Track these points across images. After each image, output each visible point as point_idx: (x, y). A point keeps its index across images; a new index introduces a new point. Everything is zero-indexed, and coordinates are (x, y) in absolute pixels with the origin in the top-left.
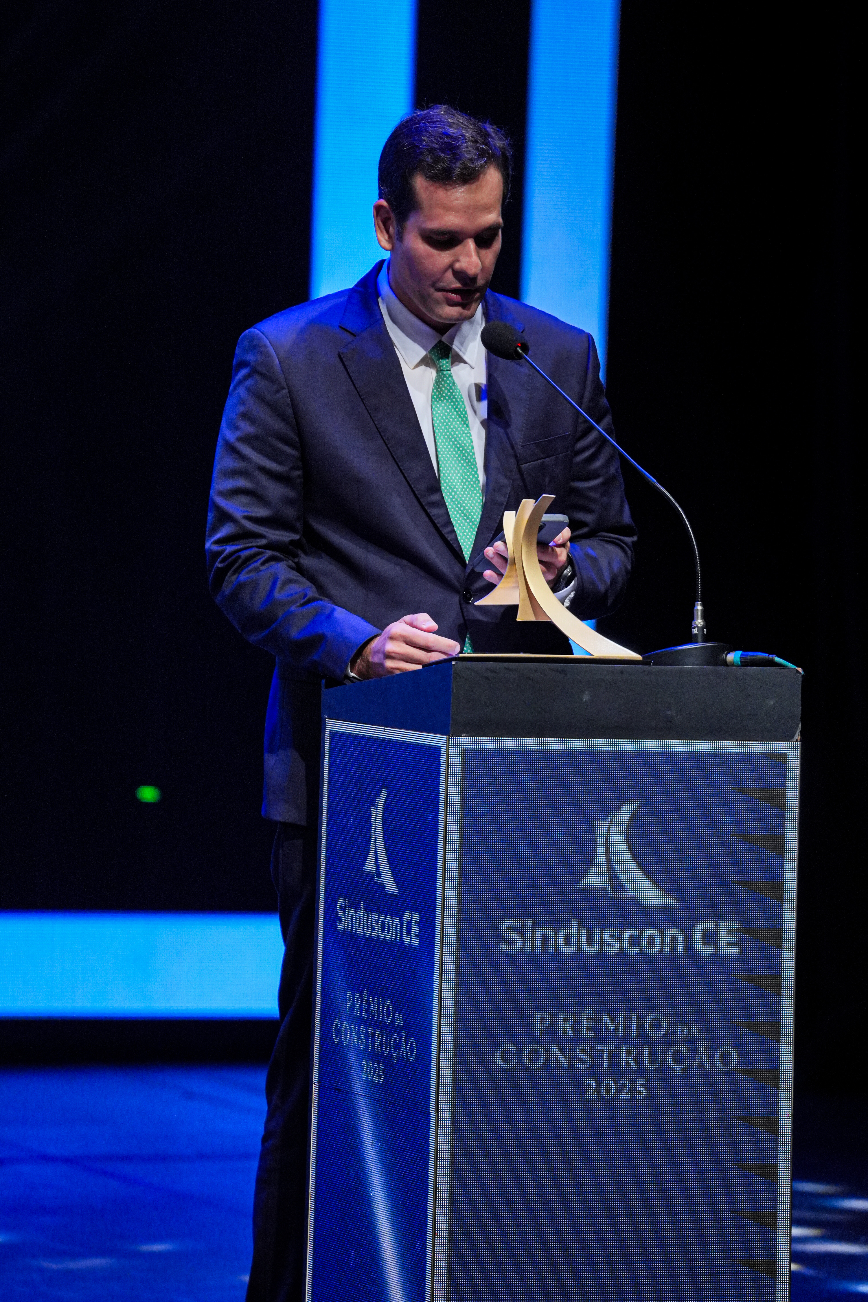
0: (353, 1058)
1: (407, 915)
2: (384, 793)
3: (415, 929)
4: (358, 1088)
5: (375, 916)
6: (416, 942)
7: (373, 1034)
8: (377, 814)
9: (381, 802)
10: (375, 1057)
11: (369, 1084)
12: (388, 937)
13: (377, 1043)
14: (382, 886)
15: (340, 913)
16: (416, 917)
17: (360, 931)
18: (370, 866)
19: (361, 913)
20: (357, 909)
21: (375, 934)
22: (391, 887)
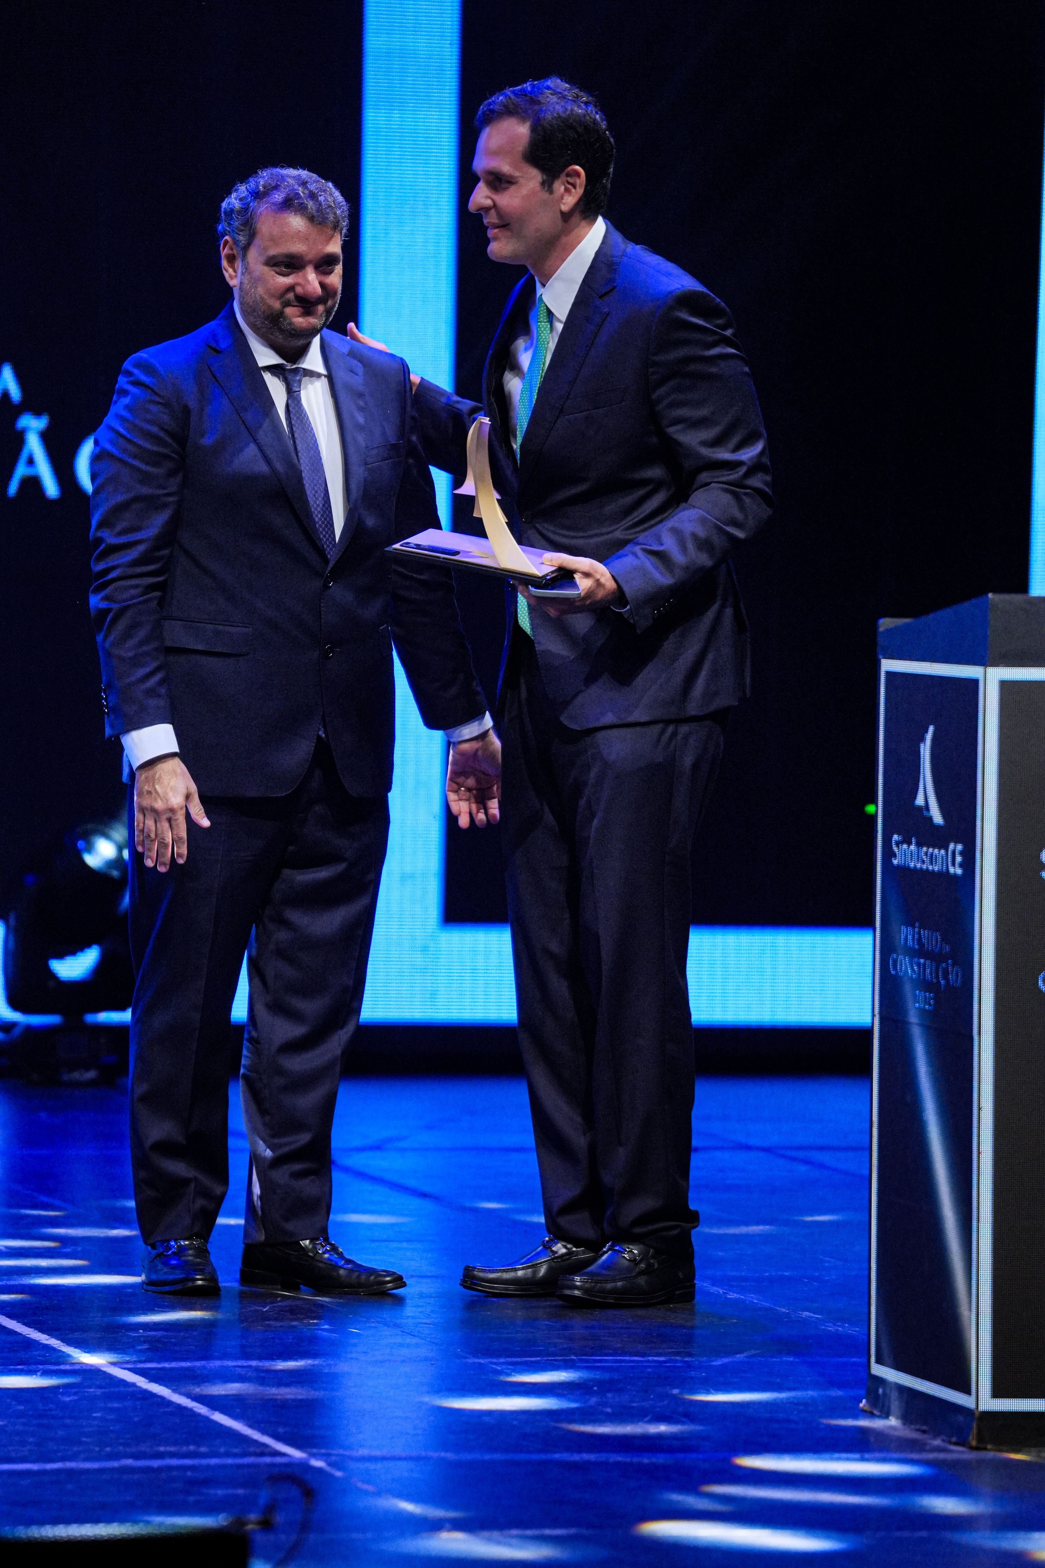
0: (908, 988)
1: (952, 846)
2: (931, 729)
3: (959, 859)
4: (913, 1018)
5: (925, 849)
6: (959, 871)
7: (925, 964)
8: (926, 750)
9: (929, 736)
10: (926, 985)
11: (922, 1011)
12: (936, 869)
13: (928, 971)
14: (930, 819)
15: (895, 849)
16: (959, 847)
17: (912, 865)
18: (920, 801)
19: (913, 847)
20: (909, 844)
21: (924, 867)
22: (937, 818)
